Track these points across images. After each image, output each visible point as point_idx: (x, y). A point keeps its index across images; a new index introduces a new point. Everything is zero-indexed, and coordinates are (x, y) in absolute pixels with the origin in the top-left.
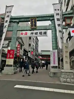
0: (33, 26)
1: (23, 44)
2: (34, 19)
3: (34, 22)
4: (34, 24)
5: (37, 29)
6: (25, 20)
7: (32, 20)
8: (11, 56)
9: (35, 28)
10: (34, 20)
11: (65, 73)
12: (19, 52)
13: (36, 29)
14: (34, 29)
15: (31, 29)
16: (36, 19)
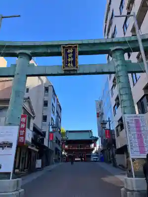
0: (69, 65)
1: (32, 115)
2: (71, 47)
3: (70, 55)
4: (72, 59)
5: (78, 72)
6: (49, 51)
9: (75, 68)
10: (71, 51)
12: (24, 133)
13: (75, 72)
14: (72, 72)
15: (65, 70)
16: (76, 47)
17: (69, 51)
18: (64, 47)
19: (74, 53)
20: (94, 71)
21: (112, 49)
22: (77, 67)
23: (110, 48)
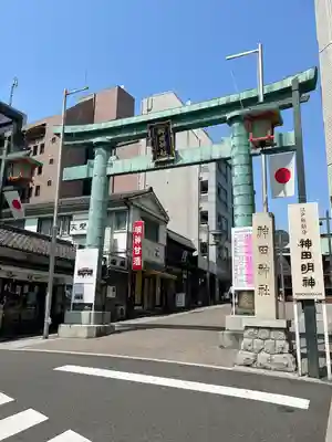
0: (162, 153)
1: (162, 218)
2: (161, 125)
3: (162, 138)
4: (164, 144)
5: (175, 163)
6: (134, 133)
7: (156, 130)
9: (171, 158)
11: (252, 330)
12: (141, 251)
13: (171, 164)
15: (157, 163)
16: (168, 124)
17: (160, 132)
18: (151, 127)
19: (166, 133)
21: (228, 116)
22: (173, 156)
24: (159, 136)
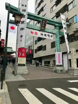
0: (42, 27)
2: (44, 20)
3: (44, 24)
4: (44, 25)
5: (45, 31)
6: (35, 19)
8: (23, 55)
9: (44, 29)
15: (41, 29)
16: (46, 21)
17: (43, 22)
18: (42, 20)
19: (45, 23)
20: (50, 32)
22: (45, 29)
23: (56, 24)
24: (43, 23)
